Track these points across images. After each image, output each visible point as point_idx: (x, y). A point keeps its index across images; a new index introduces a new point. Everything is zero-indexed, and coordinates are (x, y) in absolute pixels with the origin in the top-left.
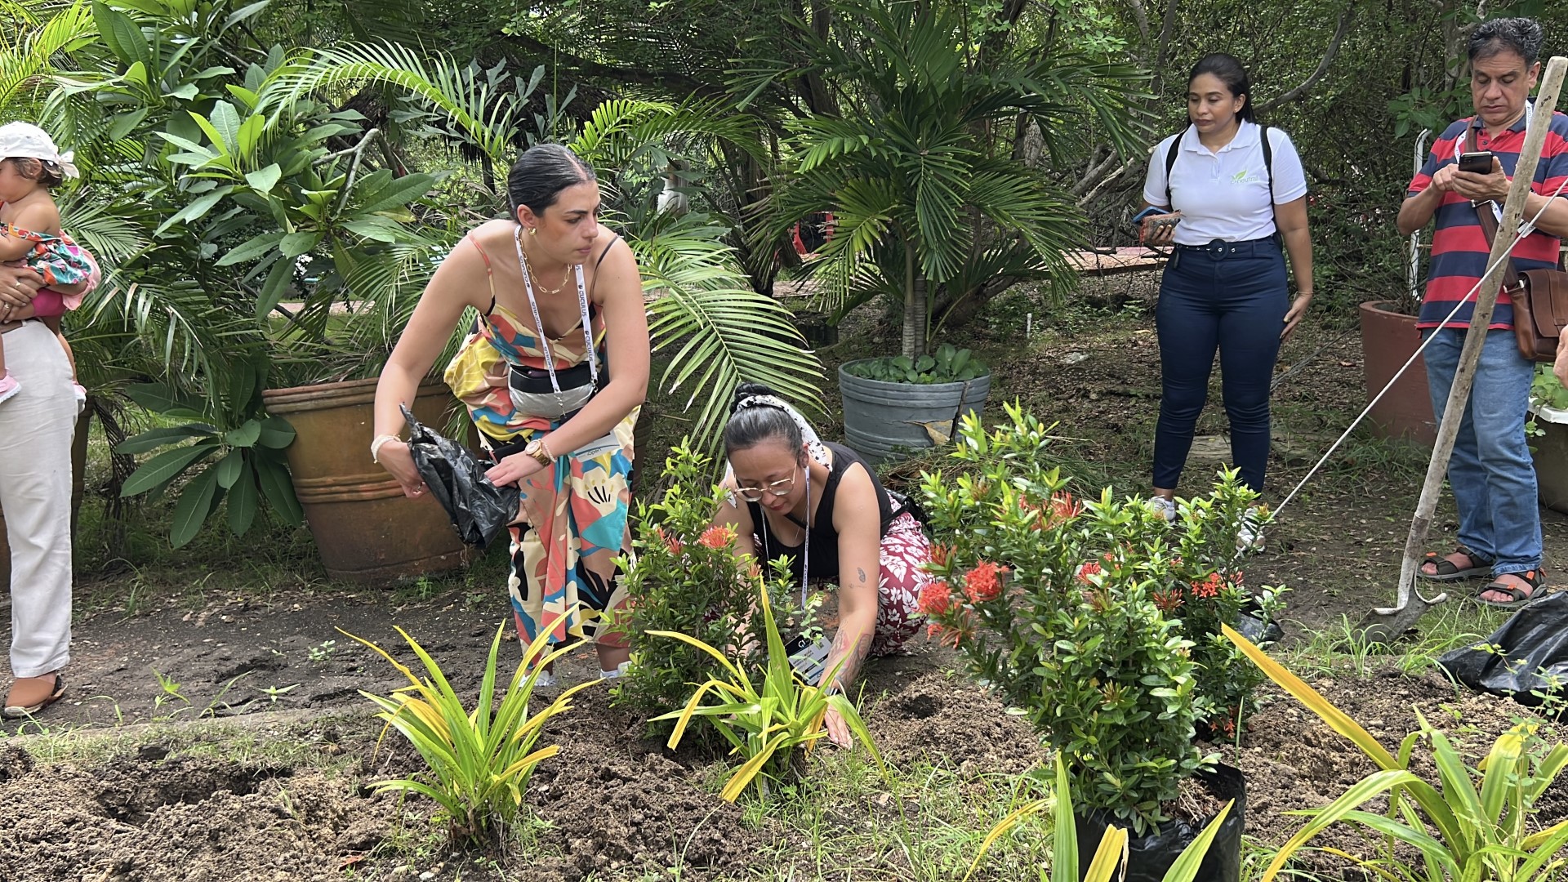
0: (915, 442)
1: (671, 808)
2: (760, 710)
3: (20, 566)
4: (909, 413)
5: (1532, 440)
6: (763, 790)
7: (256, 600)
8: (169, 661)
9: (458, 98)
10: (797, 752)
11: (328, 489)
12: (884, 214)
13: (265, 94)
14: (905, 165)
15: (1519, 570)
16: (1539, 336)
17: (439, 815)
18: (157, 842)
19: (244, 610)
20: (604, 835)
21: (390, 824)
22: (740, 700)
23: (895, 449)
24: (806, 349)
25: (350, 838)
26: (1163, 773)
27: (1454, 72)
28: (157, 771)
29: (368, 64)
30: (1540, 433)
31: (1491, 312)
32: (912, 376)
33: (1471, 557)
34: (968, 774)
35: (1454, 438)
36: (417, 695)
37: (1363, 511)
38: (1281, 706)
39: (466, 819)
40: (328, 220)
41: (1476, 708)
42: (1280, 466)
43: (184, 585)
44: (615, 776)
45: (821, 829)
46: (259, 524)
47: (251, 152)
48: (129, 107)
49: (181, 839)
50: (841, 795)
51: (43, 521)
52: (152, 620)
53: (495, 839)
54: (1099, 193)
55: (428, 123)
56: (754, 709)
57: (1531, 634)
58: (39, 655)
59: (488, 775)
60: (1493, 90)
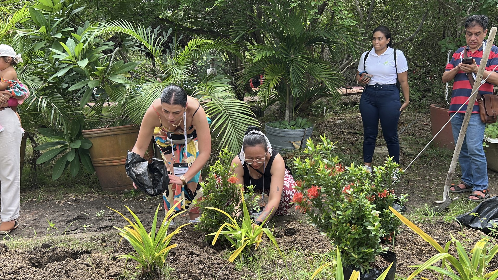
0: (289, 148)
1: (212, 264)
2: (240, 233)
3: (4, 186)
4: (287, 139)
5: (485, 148)
6: (242, 259)
7: (79, 197)
8: (51, 217)
9: (145, 38)
10: (253, 246)
11: (102, 162)
12: (280, 75)
13: (84, 36)
14: (287, 60)
15: (481, 189)
16: (488, 115)
17: (138, 266)
18: (48, 274)
19: (75, 200)
20: (191, 273)
21: (123, 269)
22: (235, 230)
23: (283, 150)
24: (256, 118)
25: (110, 273)
26: (370, 253)
27: (460, 32)
28: (48, 252)
29: (116, 27)
30: (487, 146)
31: (473, 108)
32: (288, 127)
33: (466, 185)
34: (307, 254)
35: (461, 147)
36: (132, 227)
37: (431, 170)
38: (406, 232)
39: (147, 267)
40: (103, 76)
41: (468, 233)
42: (405, 156)
43: (56, 192)
44: (194, 254)
45: (260, 271)
46: (80, 173)
47: (79, 55)
48: (41, 40)
49: (56, 273)
50: (267, 260)
51: (11, 172)
52: (46, 203)
53: (156, 274)
54: (347, 70)
55: (135, 46)
56: (239, 232)
57: (485, 210)
58: (10, 214)
59: (154, 253)
60: (473, 37)
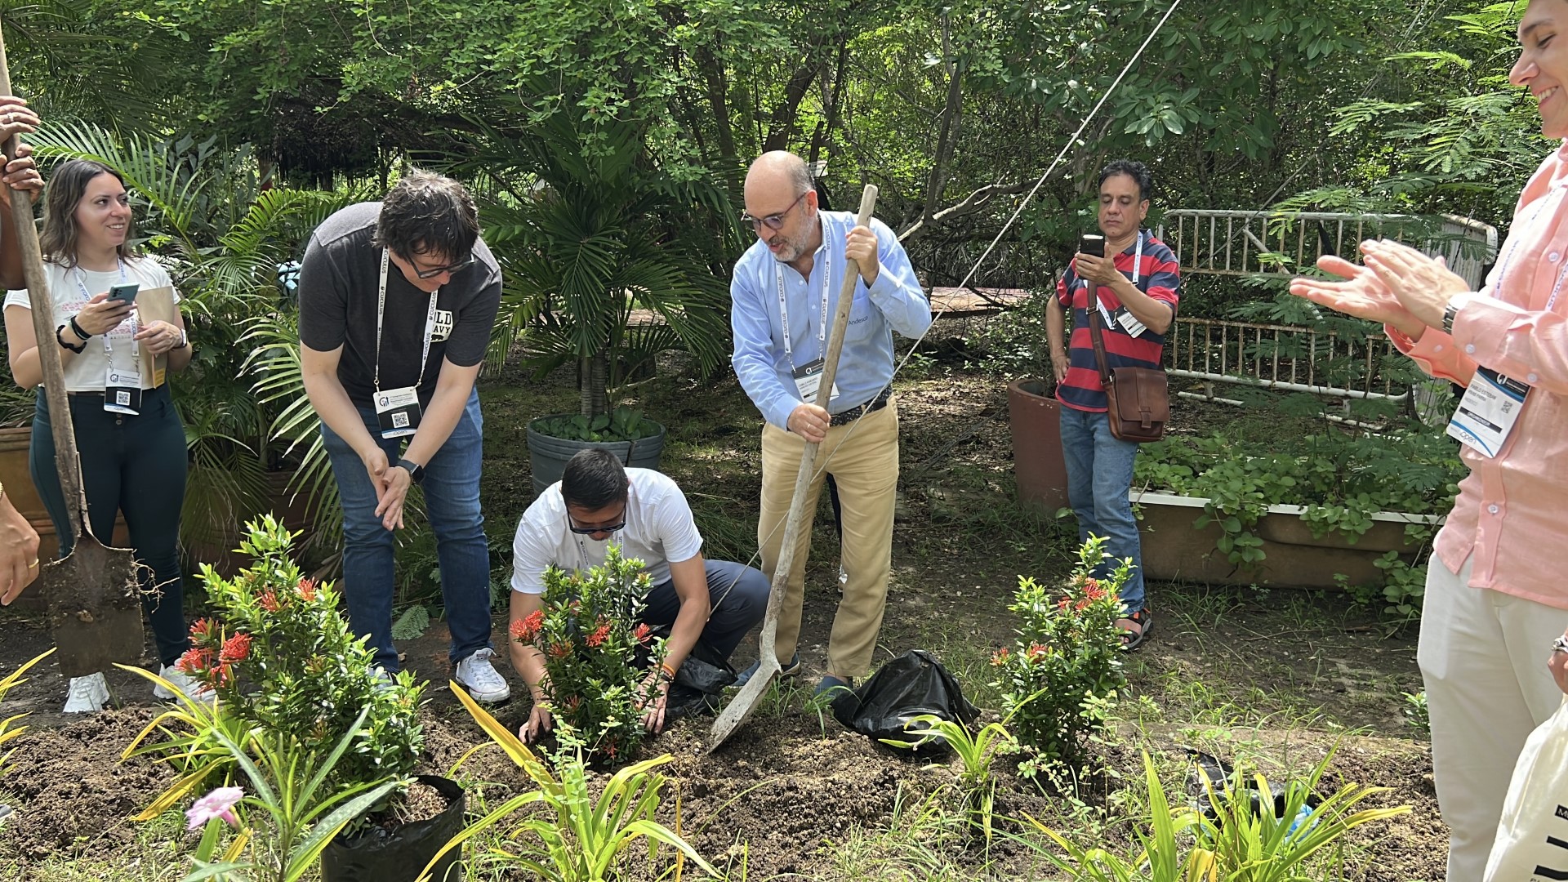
60: (1114, 207)
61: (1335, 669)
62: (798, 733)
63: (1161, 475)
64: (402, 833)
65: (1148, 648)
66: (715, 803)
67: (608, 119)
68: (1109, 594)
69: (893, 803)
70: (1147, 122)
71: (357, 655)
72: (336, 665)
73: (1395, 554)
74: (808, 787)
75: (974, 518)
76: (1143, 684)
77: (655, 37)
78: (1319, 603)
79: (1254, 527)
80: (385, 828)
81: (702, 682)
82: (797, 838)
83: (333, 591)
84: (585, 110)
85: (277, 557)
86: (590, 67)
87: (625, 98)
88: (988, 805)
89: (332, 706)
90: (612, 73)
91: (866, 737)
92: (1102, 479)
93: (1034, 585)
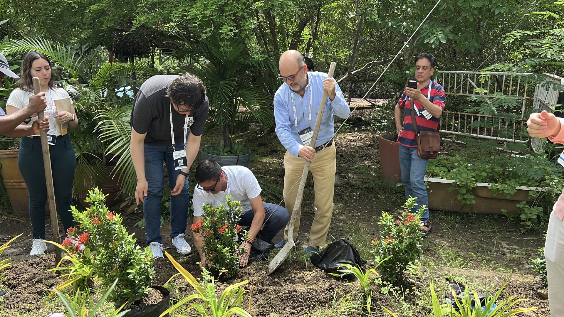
11: (12, 184)
61: (501, 246)
62: (298, 268)
63: (436, 171)
64: (146, 309)
65: (430, 236)
66: (265, 296)
67: (230, 37)
68: (417, 220)
69: (333, 298)
70: (433, 38)
71: (130, 242)
72: (121, 245)
73: (525, 202)
74: (301, 291)
75: (364, 186)
76: (428, 250)
77: (248, 6)
78: (495, 220)
79: (471, 191)
80: (140, 307)
81: (262, 248)
82: (296, 310)
83: (120, 217)
84: (221, 34)
85: (99, 204)
86: (224, 18)
87: (236, 29)
88: (369, 300)
89: (120, 261)
90: (231, 19)
91: (323, 271)
92: (414, 173)
93: (388, 215)
